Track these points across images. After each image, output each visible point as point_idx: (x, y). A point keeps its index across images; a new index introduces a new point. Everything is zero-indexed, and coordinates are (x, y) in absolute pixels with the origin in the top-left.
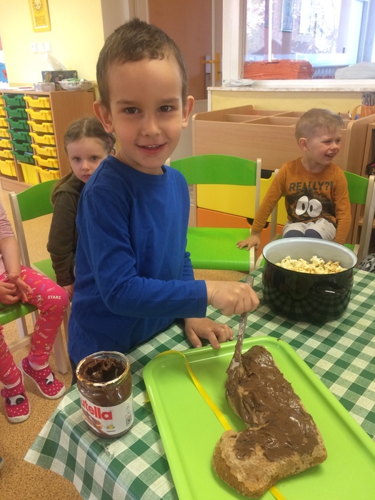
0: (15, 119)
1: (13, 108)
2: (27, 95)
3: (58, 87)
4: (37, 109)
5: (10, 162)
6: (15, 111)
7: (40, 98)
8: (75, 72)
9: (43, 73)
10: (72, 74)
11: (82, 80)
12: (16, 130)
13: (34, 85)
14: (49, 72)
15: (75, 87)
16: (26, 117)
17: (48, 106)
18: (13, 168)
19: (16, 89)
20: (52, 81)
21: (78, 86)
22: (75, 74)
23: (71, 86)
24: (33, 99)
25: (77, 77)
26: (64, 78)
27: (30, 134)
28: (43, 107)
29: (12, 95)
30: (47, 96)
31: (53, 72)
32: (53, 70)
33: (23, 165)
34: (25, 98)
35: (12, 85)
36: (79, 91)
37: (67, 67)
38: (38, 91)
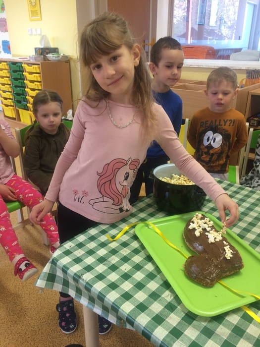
0: (16, 79)
1: (15, 71)
2: (24, 63)
3: (45, 59)
4: (31, 73)
5: (11, 107)
6: (16, 74)
7: (33, 66)
8: (57, 48)
9: (35, 49)
10: (55, 50)
11: (62, 55)
12: (16, 87)
13: (30, 57)
14: (39, 49)
15: (57, 59)
16: (23, 78)
17: (38, 72)
18: (14, 112)
19: (17, 59)
20: (41, 54)
21: (59, 58)
22: (57, 50)
23: (54, 58)
24: (29, 66)
25: (58, 52)
26: (49, 53)
27: (26, 89)
28: (35, 72)
29: (14, 63)
30: (39, 65)
31: (42, 48)
33: (20, 110)
34: (23, 65)
35: (13, 56)
36: (59, 61)
37: (52, 46)
38: (32, 61)
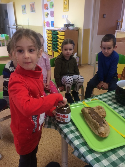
0: (54, 38)
1: (54, 35)
2: (58, 31)
3: (68, 29)
4: (61, 35)
5: (51, 51)
6: (55, 36)
7: (62, 32)
8: (74, 24)
9: (64, 24)
10: (73, 25)
11: (75, 27)
12: (54, 41)
13: (61, 28)
14: (66, 24)
15: (73, 29)
16: (57, 38)
17: (64, 35)
18: (52, 53)
19: (56, 29)
20: (66, 27)
21: (74, 28)
22: (74, 25)
23: (72, 29)
24: (60, 32)
25: (74, 26)
26: (70, 26)
27: (58, 43)
28: (62, 35)
29: (54, 31)
30: (64, 31)
31: (67, 24)
32: (67, 23)
33: (54, 52)
34: (58, 32)
35: (55, 28)
36: (74, 30)
37: (72, 23)
38: (62, 30)
